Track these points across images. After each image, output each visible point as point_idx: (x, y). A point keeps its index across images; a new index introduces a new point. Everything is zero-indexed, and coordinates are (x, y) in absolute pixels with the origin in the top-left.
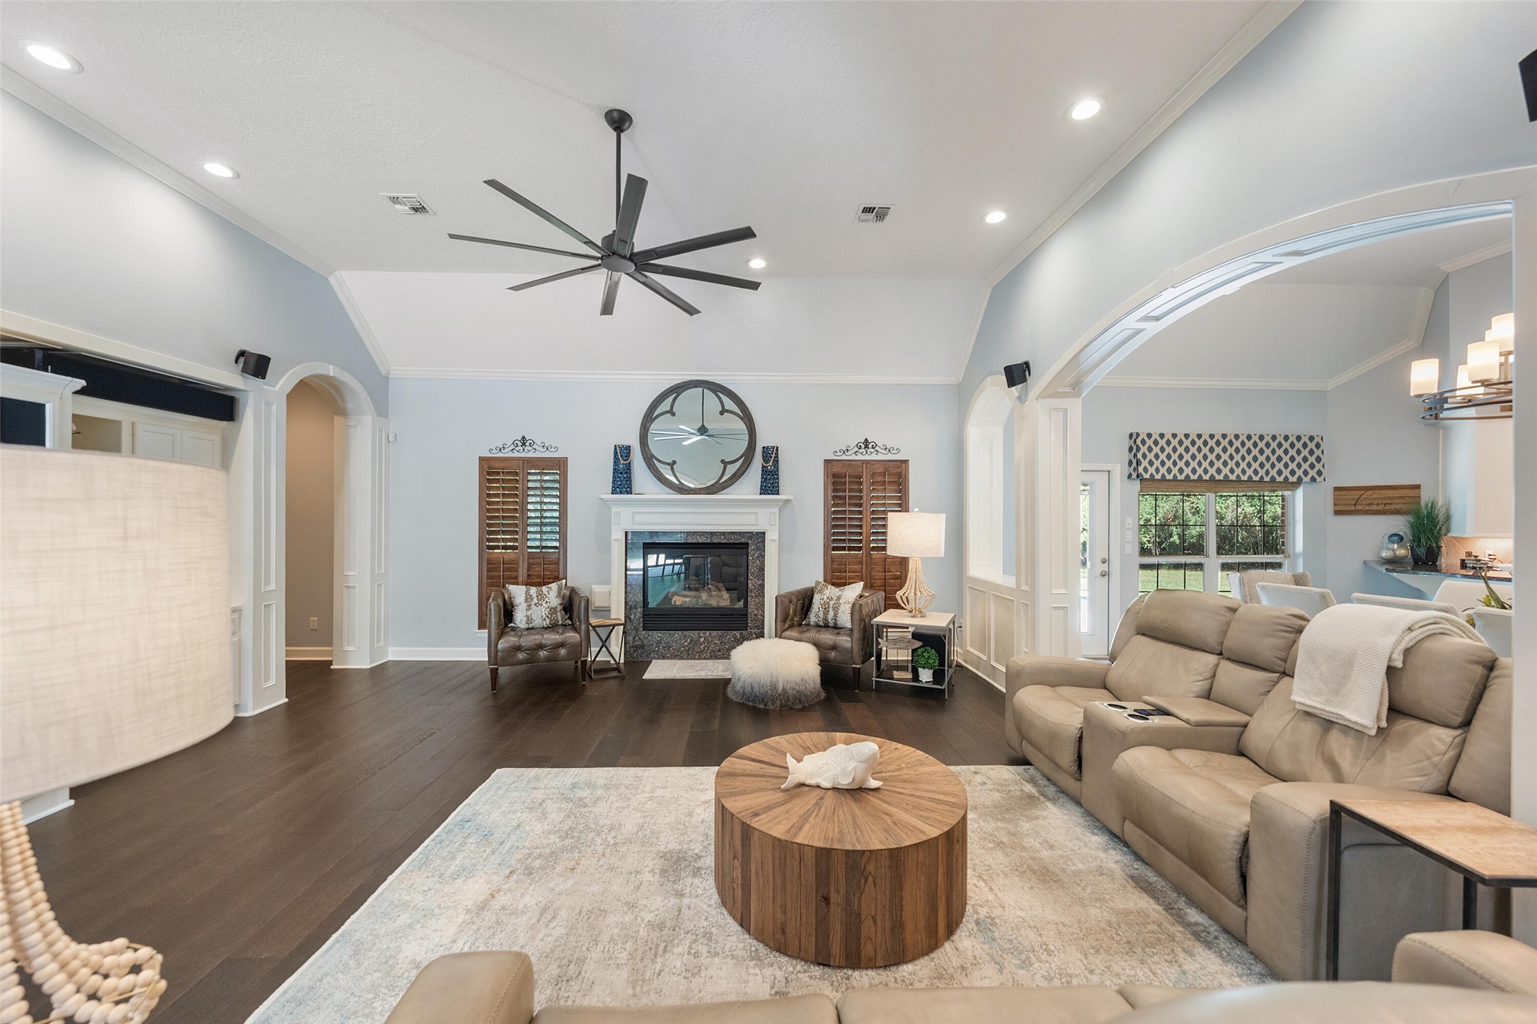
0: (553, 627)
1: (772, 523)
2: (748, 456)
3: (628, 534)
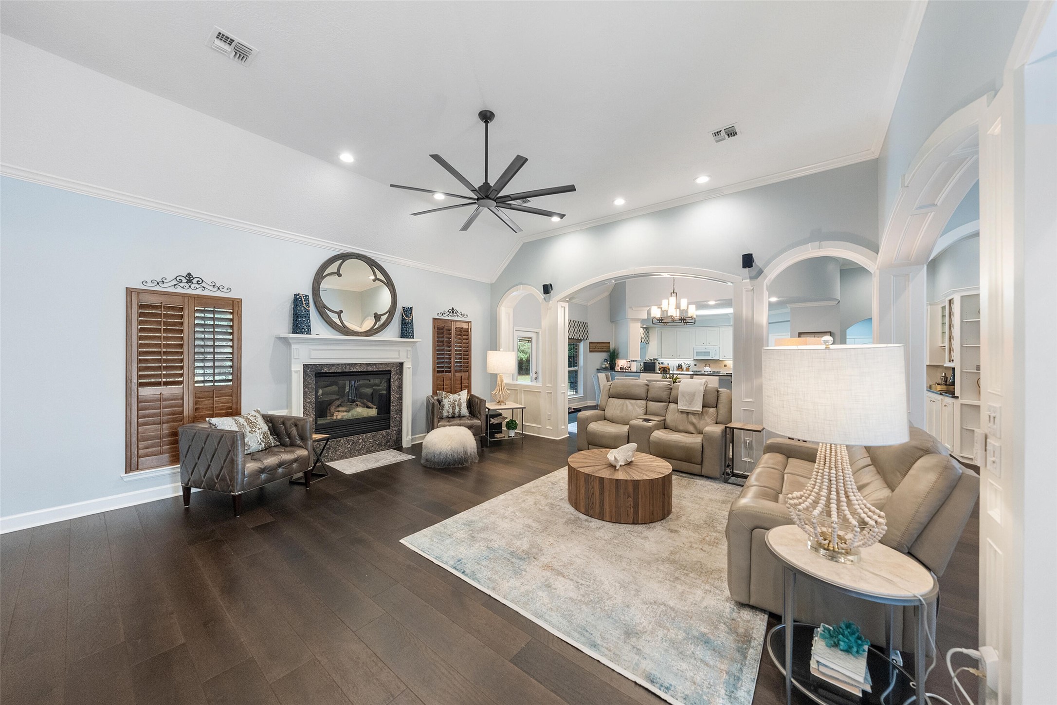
0: (268, 450)
1: (408, 357)
2: (392, 311)
3: (306, 367)
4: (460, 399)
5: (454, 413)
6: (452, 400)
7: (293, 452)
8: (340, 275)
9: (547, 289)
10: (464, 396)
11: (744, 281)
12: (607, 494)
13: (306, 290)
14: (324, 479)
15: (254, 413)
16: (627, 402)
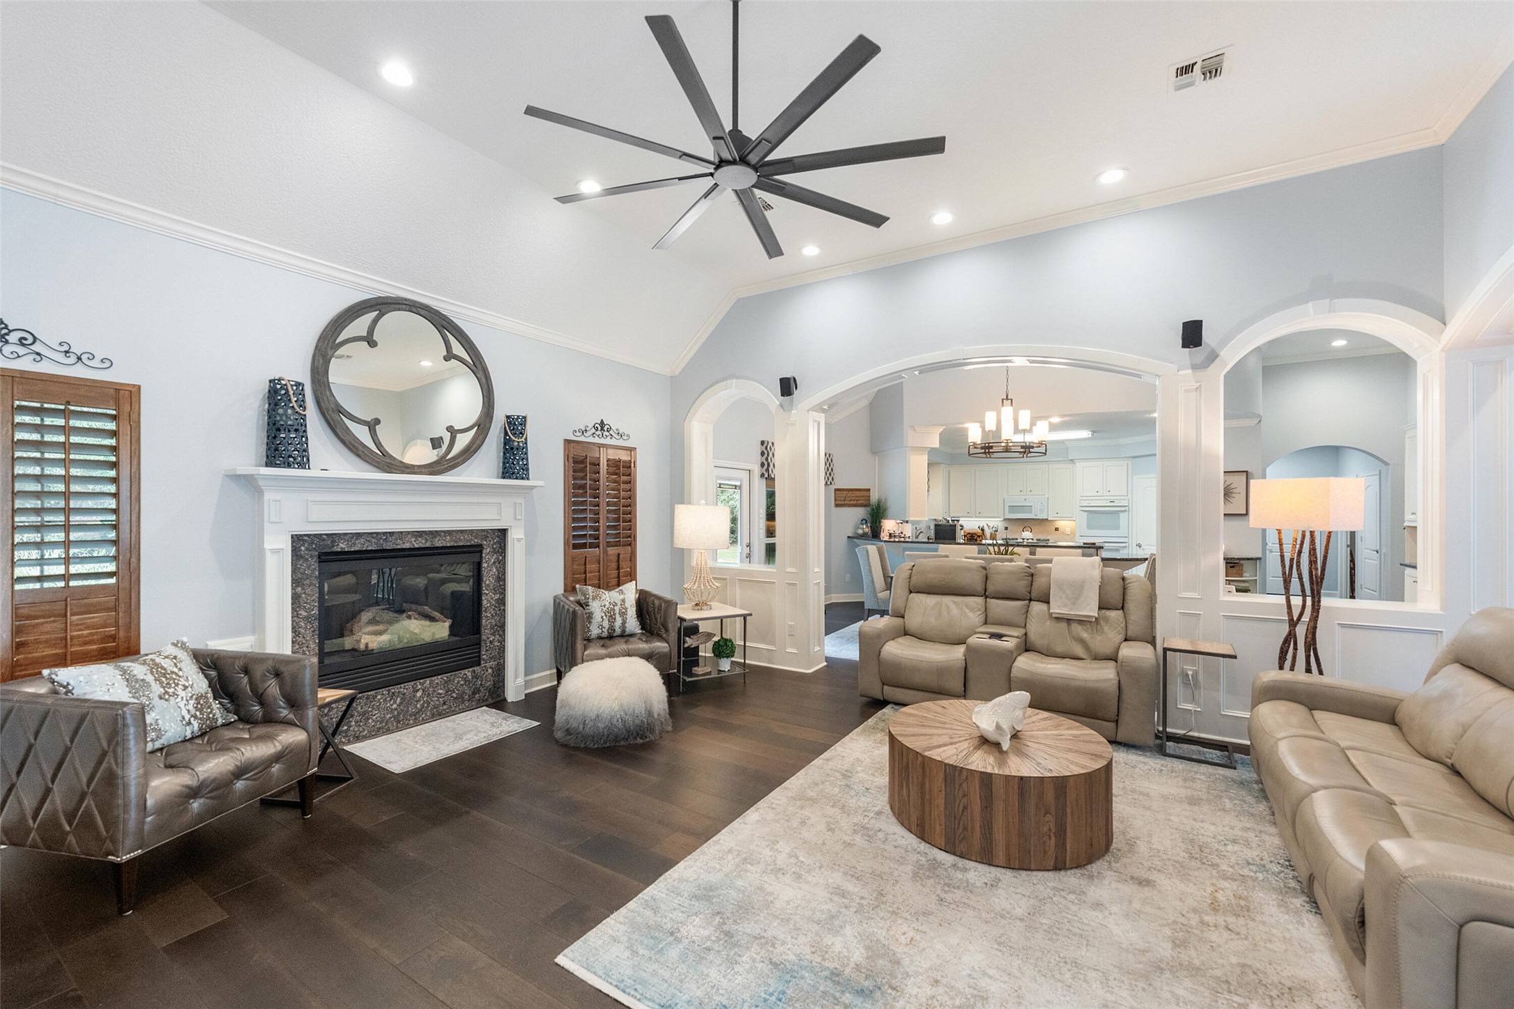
1: (518, 517)
2: (483, 425)
3: (297, 540)
4: (623, 601)
5: (612, 628)
6: (607, 604)
7: (269, 738)
8: (372, 344)
9: (787, 386)
10: (629, 593)
11: (1181, 372)
12: (999, 807)
13: (297, 370)
14: (344, 789)
15: (171, 650)
16: (947, 600)
